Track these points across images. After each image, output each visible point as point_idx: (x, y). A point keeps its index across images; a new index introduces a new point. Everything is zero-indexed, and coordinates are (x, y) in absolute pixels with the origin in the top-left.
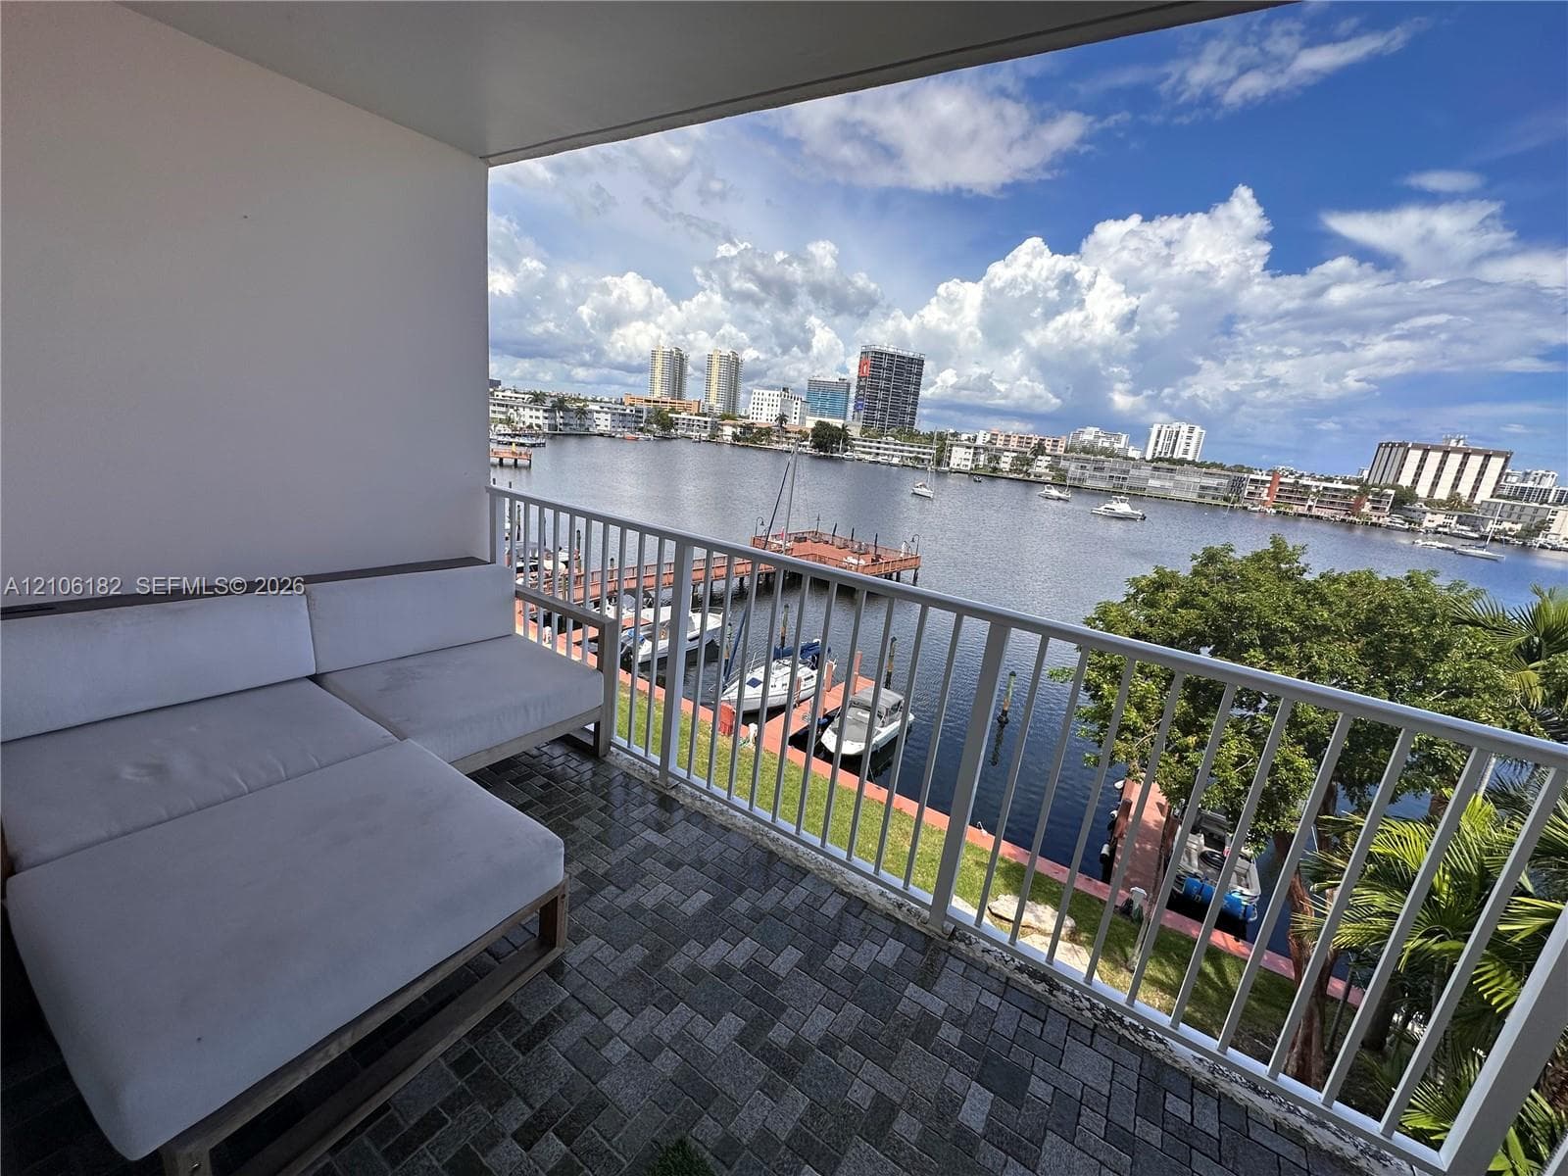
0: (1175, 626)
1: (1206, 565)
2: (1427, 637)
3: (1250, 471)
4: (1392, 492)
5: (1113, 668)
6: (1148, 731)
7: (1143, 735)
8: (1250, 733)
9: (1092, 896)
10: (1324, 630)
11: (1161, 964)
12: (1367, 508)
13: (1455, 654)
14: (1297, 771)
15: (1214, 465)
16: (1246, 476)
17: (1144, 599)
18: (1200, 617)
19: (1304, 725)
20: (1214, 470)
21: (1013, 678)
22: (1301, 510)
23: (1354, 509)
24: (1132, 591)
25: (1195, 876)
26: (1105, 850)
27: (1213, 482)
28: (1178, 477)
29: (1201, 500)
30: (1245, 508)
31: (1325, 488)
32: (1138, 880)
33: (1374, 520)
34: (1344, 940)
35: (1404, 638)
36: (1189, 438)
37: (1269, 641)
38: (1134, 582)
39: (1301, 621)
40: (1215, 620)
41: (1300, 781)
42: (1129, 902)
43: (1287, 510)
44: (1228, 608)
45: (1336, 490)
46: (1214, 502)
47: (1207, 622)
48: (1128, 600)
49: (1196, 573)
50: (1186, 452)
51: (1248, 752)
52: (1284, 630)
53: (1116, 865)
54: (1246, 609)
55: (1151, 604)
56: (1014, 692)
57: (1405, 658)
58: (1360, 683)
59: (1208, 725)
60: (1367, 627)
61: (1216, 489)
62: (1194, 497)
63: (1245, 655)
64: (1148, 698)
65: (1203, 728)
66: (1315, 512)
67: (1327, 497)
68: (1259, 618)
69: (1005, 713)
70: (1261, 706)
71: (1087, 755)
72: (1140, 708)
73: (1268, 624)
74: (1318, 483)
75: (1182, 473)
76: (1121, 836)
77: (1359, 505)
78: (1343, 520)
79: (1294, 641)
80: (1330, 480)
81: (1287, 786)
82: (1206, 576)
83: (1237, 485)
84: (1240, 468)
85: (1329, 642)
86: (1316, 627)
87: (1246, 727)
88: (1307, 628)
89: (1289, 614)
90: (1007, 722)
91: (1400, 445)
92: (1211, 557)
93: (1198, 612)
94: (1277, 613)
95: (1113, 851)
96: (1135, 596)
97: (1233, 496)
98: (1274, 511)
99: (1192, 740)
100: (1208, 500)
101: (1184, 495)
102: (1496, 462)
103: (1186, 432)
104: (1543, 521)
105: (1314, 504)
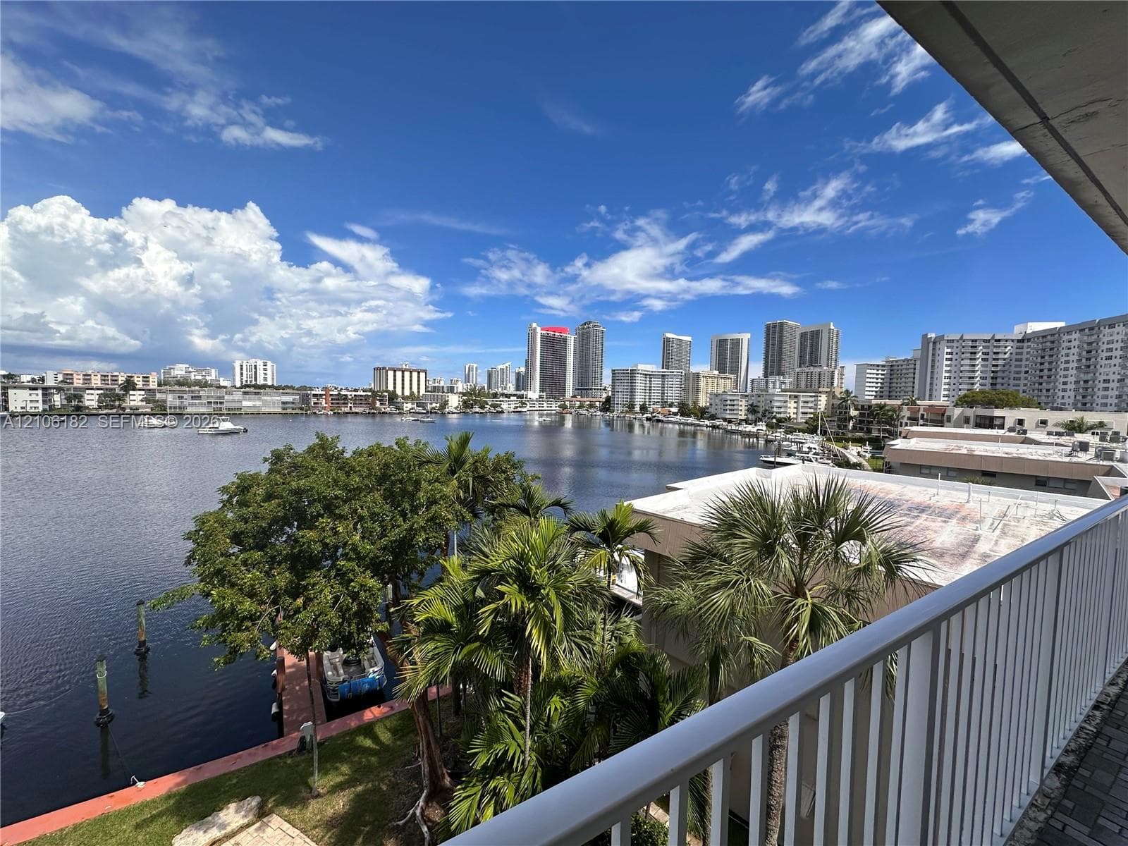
0: (263, 518)
1: (276, 463)
2: (410, 479)
3: (311, 389)
4: (386, 394)
5: (218, 572)
6: (265, 610)
7: (259, 617)
9: (271, 759)
10: (359, 489)
11: (337, 769)
12: (378, 404)
13: (424, 484)
14: (370, 589)
15: (287, 387)
16: (309, 392)
17: (237, 501)
18: (279, 505)
19: (367, 556)
20: (288, 391)
21: (142, 606)
22: (347, 410)
23: (372, 405)
24: (225, 497)
25: (344, 681)
26: (274, 709)
27: (289, 399)
28: (265, 398)
29: (284, 412)
30: (315, 413)
31: (355, 396)
32: (304, 715)
33: (383, 410)
34: (422, 686)
35: (401, 481)
36: (265, 369)
37: (329, 507)
38: (225, 490)
39: (344, 488)
40: (290, 504)
41: (374, 595)
42: (303, 739)
43: (339, 411)
44: (298, 492)
45: (361, 396)
46: (294, 412)
47: (285, 506)
48: (224, 506)
49: (271, 471)
50: (265, 379)
51: (338, 591)
52: (337, 497)
53: (285, 717)
54: (308, 490)
55: (242, 504)
56: (146, 620)
57: (404, 492)
58: (387, 516)
59: (307, 584)
60: (383, 479)
61: (293, 403)
62: (279, 410)
63: (317, 524)
64: (255, 585)
65: (305, 588)
66: (354, 410)
67: (358, 400)
68: (318, 494)
69: (142, 644)
70: (339, 554)
71: (216, 660)
72: (252, 595)
73: (325, 497)
74: (351, 393)
75: (266, 394)
76: (283, 689)
77: (374, 403)
78: (369, 413)
79: (345, 502)
80: (356, 390)
81: (367, 602)
82: (279, 472)
83: (305, 399)
84: (304, 388)
85: (365, 496)
86: (354, 489)
87: (333, 573)
88: (350, 491)
89: (337, 486)
90: (148, 650)
91: (382, 369)
92: (277, 457)
93: (277, 501)
94: (329, 487)
95: (280, 706)
96: (229, 501)
97: (305, 406)
98: (332, 413)
99: (300, 601)
100: (289, 411)
101: (272, 410)
102: (422, 375)
103: (262, 364)
104: (445, 401)
105: (352, 405)
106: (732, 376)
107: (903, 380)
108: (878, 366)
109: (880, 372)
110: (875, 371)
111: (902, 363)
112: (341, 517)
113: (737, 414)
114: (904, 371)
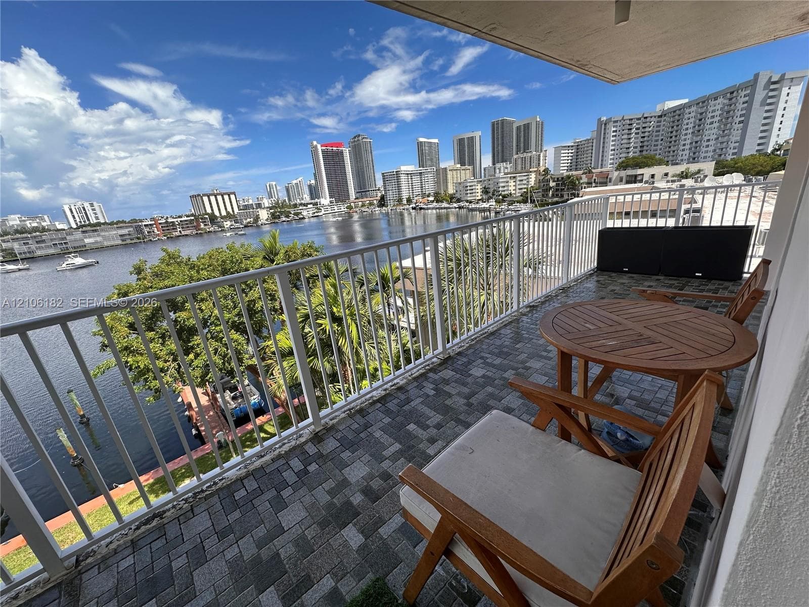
3: (141, 221)
4: (207, 216)
6: (170, 365)
8: (212, 338)
9: (202, 456)
12: (202, 226)
15: (119, 222)
16: (140, 224)
20: (121, 225)
21: (72, 394)
22: (178, 234)
23: (197, 227)
25: (236, 407)
26: (194, 432)
27: (125, 231)
28: (103, 234)
29: (125, 243)
30: (151, 240)
31: (181, 221)
32: (216, 430)
33: (208, 230)
36: (93, 210)
41: (240, 343)
42: (219, 442)
43: (171, 236)
45: (186, 221)
46: (133, 242)
50: (97, 218)
53: (203, 434)
56: (79, 401)
59: (193, 345)
61: (129, 235)
62: (120, 242)
65: (192, 348)
66: (183, 233)
67: (184, 225)
69: (83, 416)
71: (147, 399)
74: (176, 220)
75: (102, 230)
76: (196, 420)
77: (198, 225)
78: (197, 234)
80: (180, 217)
81: (237, 348)
83: (139, 229)
84: (135, 221)
89: (193, 280)
90: (88, 420)
91: (198, 196)
92: (139, 269)
95: (197, 429)
97: (140, 236)
98: (166, 238)
99: (191, 356)
100: (129, 241)
101: (112, 243)
102: (233, 197)
103: (89, 206)
104: (257, 216)
105: (181, 229)
106: (470, 167)
107: (585, 156)
108: (569, 147)
109: (570, 151)
110: (567, 151)
111: (584, 142)
112: (202, 300)
113: (475, 196)
114: (585, 149)
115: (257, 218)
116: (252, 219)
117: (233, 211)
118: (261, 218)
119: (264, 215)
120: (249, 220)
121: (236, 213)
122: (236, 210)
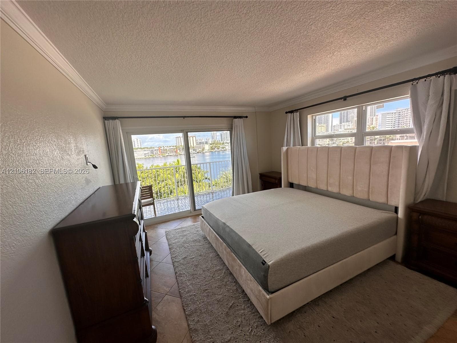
4: (181, 147)
15: (145, 148)
16: (153, 149)
22: (167, 154)
27: (146, 152)
28: (138, 153)
29: (145, 157)
30: (156, 157)
31: (170, 149)
33: (181, 153)
36: (138, 142)
43: (165, 155)
45: (172, 149)
46: (149, 157)
50: (138, 146)
61: (148, 154)
66: (170, 154)
67: (171, 151)
74: (168, 148)
75: (138, 151)
77: (177, 151)
78: (175, 155)
80: (170, 147)
83: (152, 152)
84: (151, 148)
91: (179, 137)
97: (152, 155)
98: (162, 156)
100: (147, 157)
101: (141, 157)
102: (194, 138)
103: (136, 140)
104: (204, 148)
105: (169, 153)
107: (405, 119)
108: (392, 113)
109: (393, 116)
110: (391, 116)
111: (404, 110)
114: (406, 114)
115: (203, 149)
116: (201, 149)
117: (193, 145)
118: (206, 149)
119: (207, 147)
120: (199, 150)
121: (194, 146)
122: (195, 145)
